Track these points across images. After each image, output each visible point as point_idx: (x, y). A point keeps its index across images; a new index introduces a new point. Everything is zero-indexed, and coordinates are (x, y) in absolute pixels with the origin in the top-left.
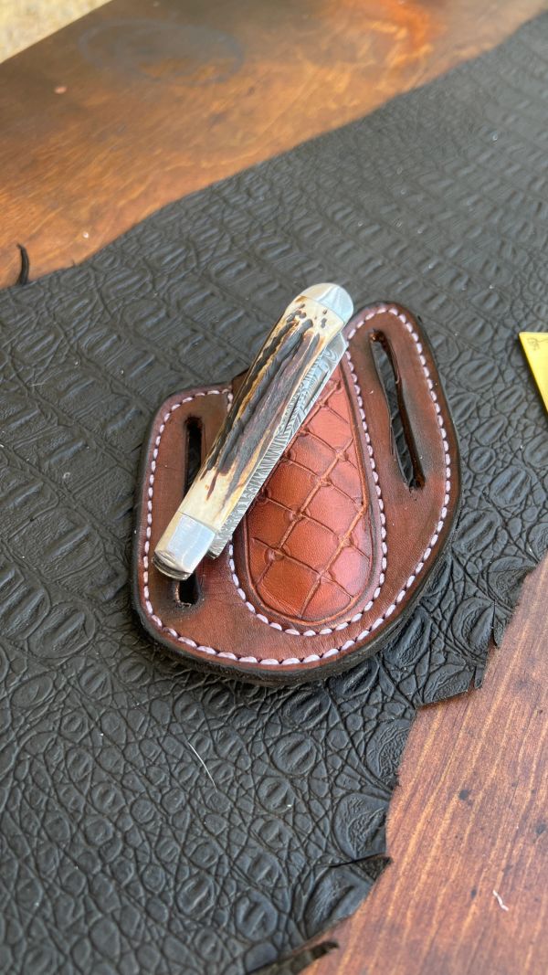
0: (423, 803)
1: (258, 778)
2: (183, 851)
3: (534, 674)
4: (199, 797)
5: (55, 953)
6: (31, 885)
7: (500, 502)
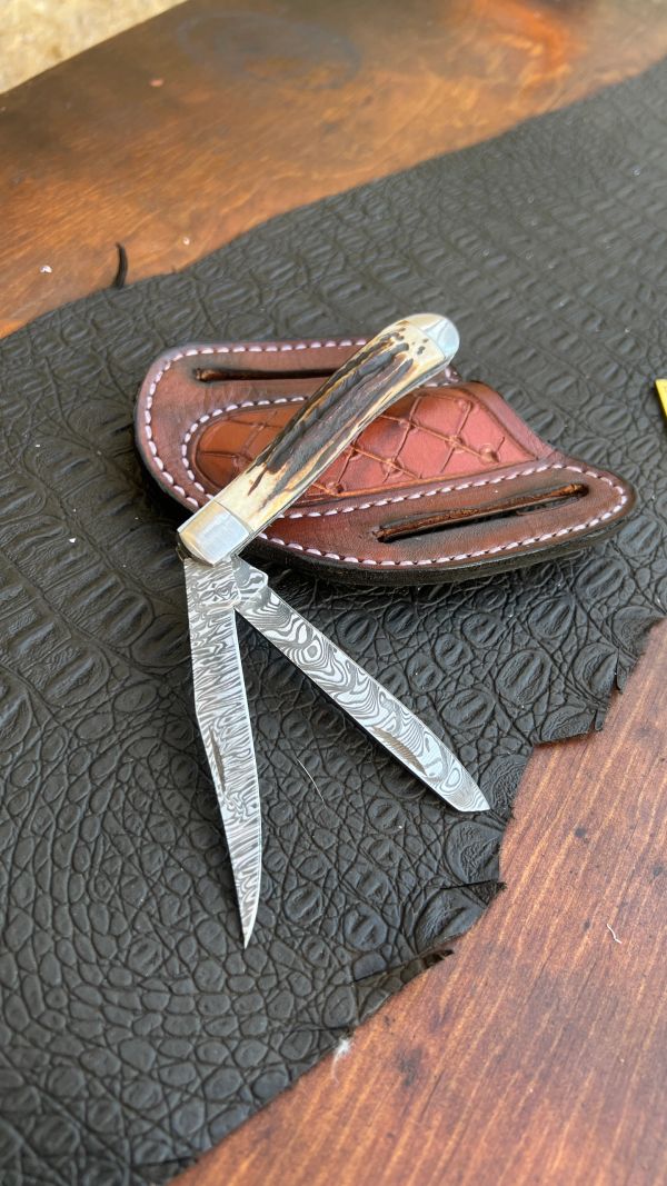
0: (538, 837)
1: (368, 799)
2: (290, 861)
3: (657, 723)
4: (308, 811)
5: (161, 947)
6: (135, 880)
7: (629, 551)
